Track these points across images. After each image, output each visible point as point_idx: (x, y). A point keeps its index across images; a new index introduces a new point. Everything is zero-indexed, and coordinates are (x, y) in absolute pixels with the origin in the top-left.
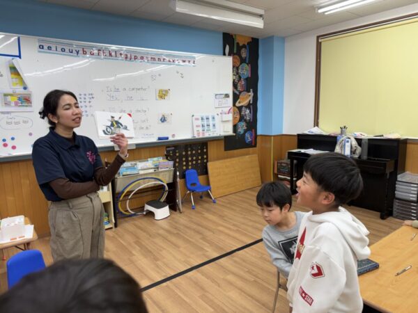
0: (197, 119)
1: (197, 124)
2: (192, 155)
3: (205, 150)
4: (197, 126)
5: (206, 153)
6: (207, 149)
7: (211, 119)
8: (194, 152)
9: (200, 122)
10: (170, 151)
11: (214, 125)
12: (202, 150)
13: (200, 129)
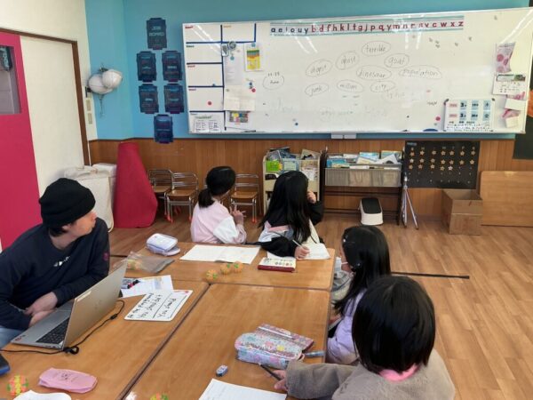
0: (454, 105)
1: (452, 113)
2: (448, 158)
3: (473, 153)
4: (451, 116)
5: (476, 158)
6: (477, 150)
7: (481, 106)
8: (452, 153)
9: (458, 111)
10: (411, 147)
11: (487, 116)
12: (468, 151)
13: (457, 120)
